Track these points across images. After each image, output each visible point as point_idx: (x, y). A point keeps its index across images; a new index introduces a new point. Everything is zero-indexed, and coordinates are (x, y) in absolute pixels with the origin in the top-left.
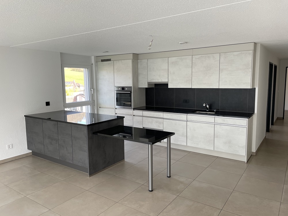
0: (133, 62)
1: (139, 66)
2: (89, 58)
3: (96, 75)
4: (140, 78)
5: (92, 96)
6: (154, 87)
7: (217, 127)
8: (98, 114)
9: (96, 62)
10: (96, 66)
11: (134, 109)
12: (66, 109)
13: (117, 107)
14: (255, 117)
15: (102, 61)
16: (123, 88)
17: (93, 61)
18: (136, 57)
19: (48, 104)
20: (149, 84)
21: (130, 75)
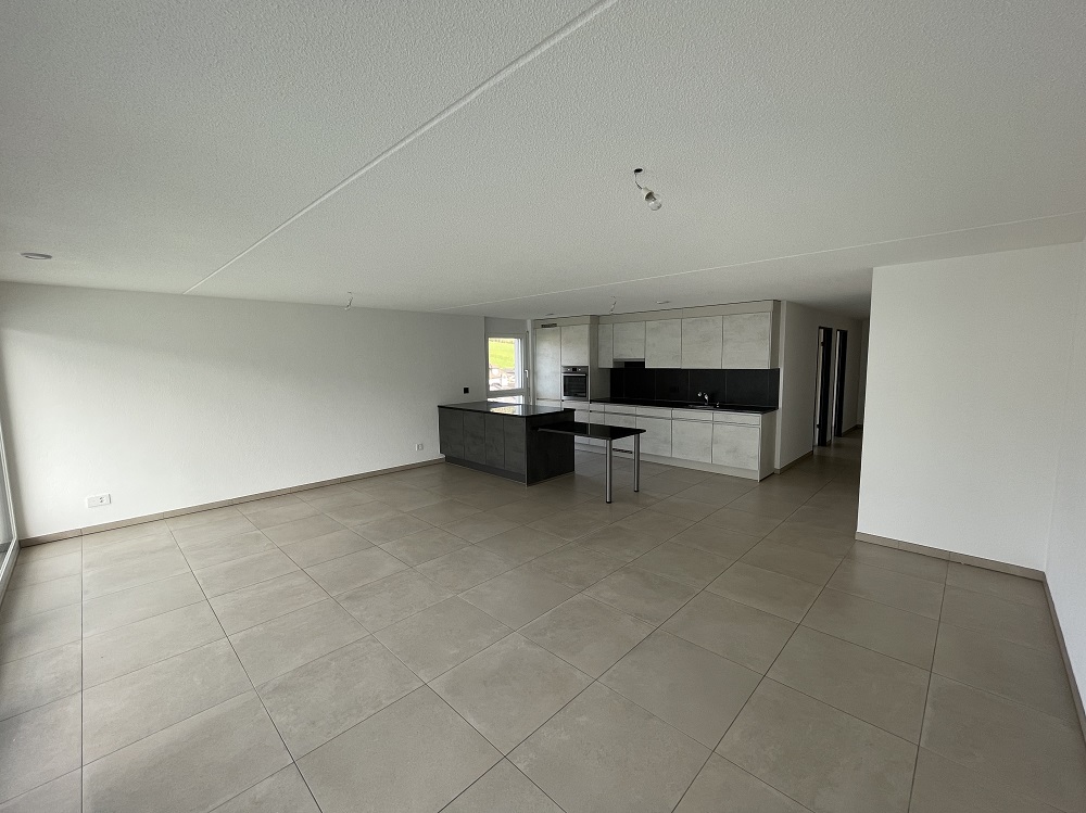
0: (590, 328)
1: (600, 332)
2: (524, 322)
3: (533, 349)
4: (602, 353)
5: (526, 381)
6: (623, 366)
7: (717, 427)
8: (534, 406)
9: (534, 328)
10: (534, 334)
11: (591, 401)
12: (490, 400)
13: (564, 398)
14: (779, 413)
15: (543, 326)
16: (575, 369)
17: (529, 328)
18: (596, 321)
19: (466, 390)
20: (615, 362)
21: (586, 349)
